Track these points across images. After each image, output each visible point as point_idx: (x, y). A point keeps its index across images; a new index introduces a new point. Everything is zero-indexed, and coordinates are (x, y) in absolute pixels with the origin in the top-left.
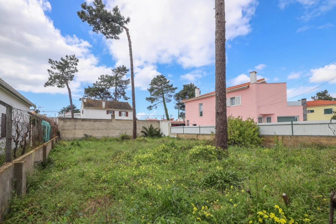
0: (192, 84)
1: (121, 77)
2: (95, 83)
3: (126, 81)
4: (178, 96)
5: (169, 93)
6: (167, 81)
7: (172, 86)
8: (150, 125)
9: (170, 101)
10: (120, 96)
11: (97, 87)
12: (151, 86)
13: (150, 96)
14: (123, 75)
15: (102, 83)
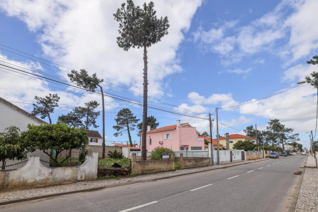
0: (153, 116)
1: (93, 109)
2: (70, 113)
3: (97, 113)
4: (140, 126)
5: (133, 123)
6: (132, 113)
7: (135, 117)
8: (115, 149)
9: (134, 129)
10: (91, 124)
11: (70, 116)
12: (118, 117)
13: (117, 125)
14: (94, 107)
15: (76, 114)
